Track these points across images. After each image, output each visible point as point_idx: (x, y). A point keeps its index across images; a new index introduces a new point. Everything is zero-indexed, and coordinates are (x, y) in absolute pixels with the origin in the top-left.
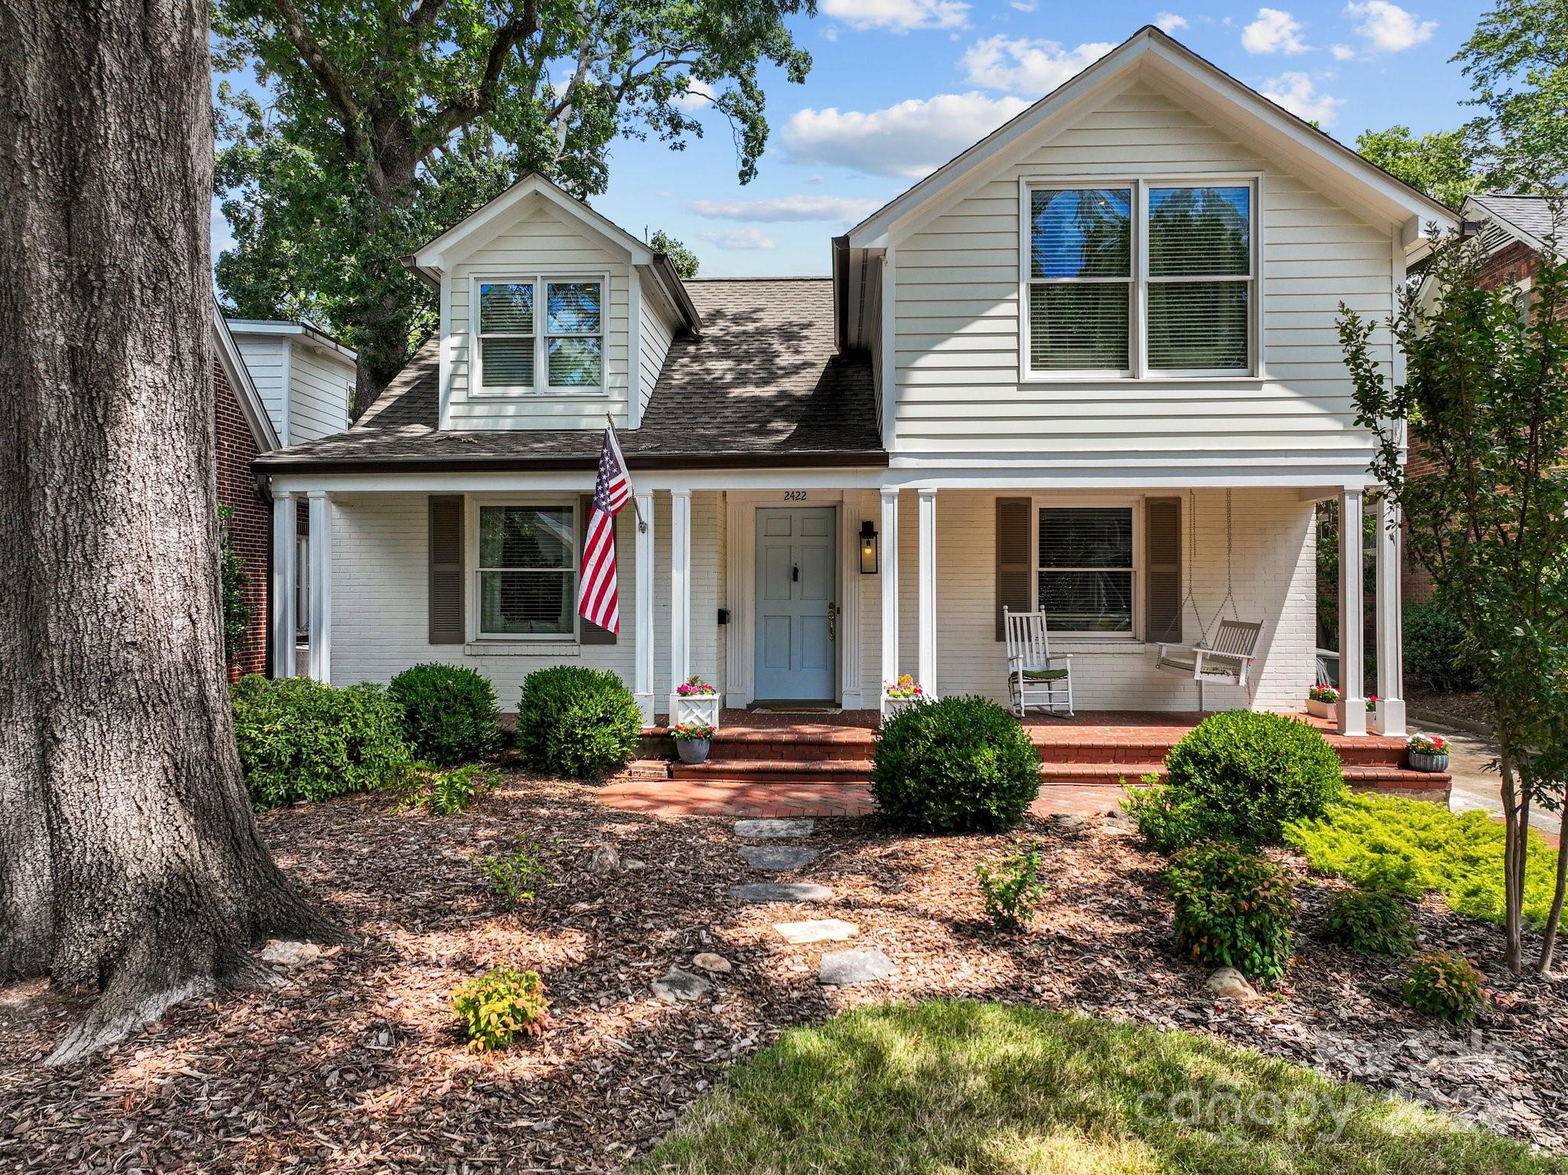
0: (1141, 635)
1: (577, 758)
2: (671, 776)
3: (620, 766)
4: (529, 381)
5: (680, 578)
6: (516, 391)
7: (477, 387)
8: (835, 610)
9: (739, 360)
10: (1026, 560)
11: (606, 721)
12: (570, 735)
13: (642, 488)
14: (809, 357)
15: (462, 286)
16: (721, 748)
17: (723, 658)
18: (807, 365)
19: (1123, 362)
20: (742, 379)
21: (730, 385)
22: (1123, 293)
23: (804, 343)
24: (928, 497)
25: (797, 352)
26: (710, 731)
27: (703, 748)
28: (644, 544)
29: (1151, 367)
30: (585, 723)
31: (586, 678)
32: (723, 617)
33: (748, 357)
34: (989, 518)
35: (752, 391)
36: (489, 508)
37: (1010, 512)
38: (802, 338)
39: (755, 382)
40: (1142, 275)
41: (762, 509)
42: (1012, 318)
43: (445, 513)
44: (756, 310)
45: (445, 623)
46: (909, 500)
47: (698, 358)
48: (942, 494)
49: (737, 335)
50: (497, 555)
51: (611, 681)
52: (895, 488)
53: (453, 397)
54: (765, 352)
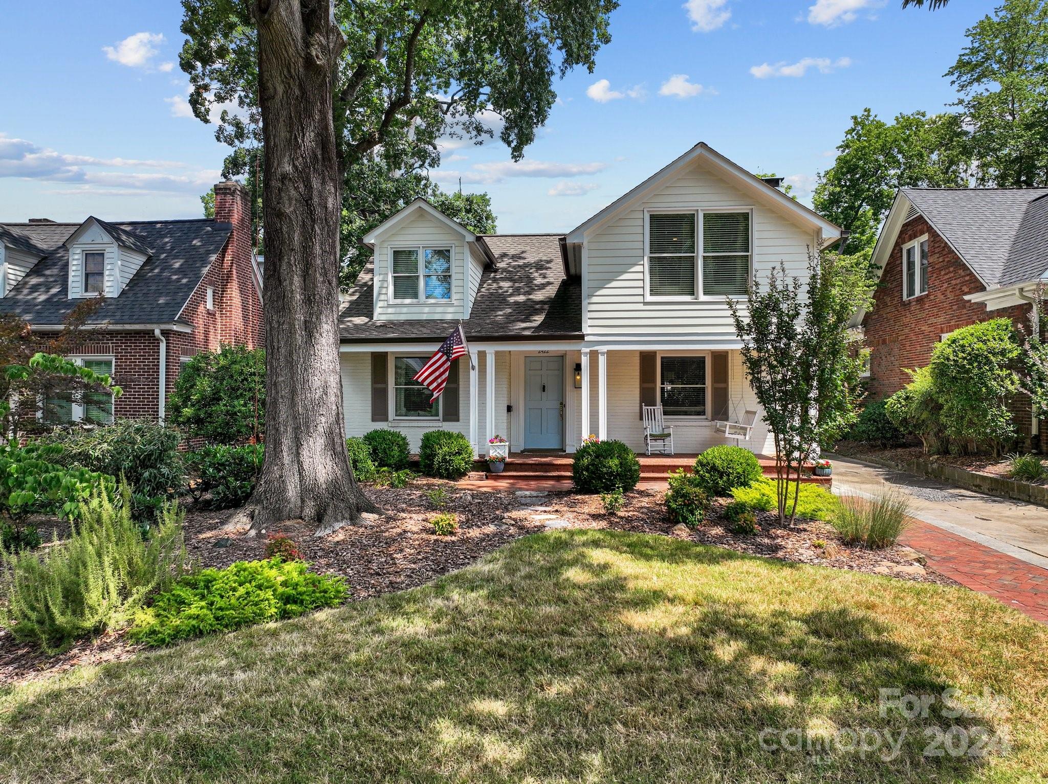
0: (710, 418)
1: (447, 470)
2: (487, 478)
3: (464, 474)
4: (415, 296)
5: (490, 390)
6: (408, 301)
7: (392, 301)
8: (563, 405)
9: (514, 281)
10: (654, 381)
11: (459, 453)
12: (444, 460)
13: (474, 349)
14: (552, 280)
15: (384, 252)
16: (509, 466)
17: (509, 428)
18: (549, 283)
19: (692, 293)
20: (517, 291)
21: (511, 295)
22: (692, 261)
23: (548, 272)
24: (603, 354)
25: (545, 277)
26: (503, 459)
27: (502, 466)
28: (474, 375)
29: (705, 294)
30: (450, 454)
31: (450, 436)
32: (509, 409)
33: (520, 280)
34: (637, 360)
35: (521, 298)
36: (399, 358)
37: (647, 358)
38: (547, 268)
39: (524, 294)
40: (700, 252)
41: (528, 357)
42: (641, 272)
43: (379, 361)
44: (523, 252)
45: (379, 413)
46: (594, 355)
47: (495, 280)
48: (609, 352)
49: (514, 267)
50: (403, 380)
51: (460, 436)
52: (588, 350)
53: (380, 304)
54: (528, 277)
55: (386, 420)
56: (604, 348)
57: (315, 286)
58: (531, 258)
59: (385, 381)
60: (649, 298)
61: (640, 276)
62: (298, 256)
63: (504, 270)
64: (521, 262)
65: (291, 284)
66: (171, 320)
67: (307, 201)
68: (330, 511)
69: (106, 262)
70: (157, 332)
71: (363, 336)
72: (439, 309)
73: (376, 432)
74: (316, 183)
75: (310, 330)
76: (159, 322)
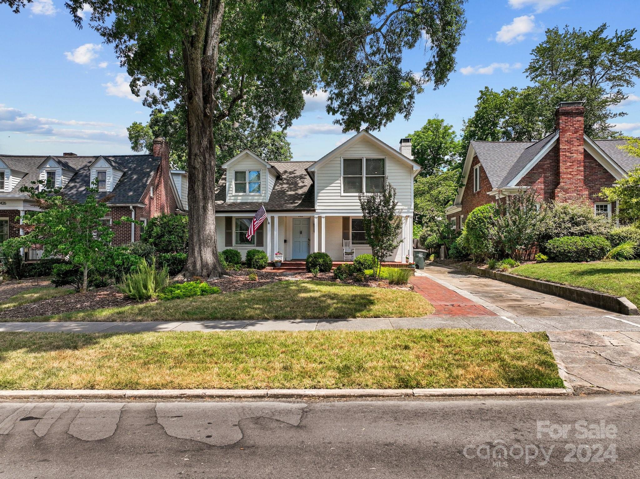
1: (257, 265)
2: (274, 269)
3: (264, 267)
4: (245, 192)
5: (276, 233)
6: (241, 194)
7: (234, 193)
8: (309, 240)
9: (290, 185)
10: (349, 230)
11: (262, 259)
12: (256, 261)
13: (268, 216)
14: (306, 184)
15: (231, 172)
16: (283, 264)
17: (285, 250)
18: (305, 186)
19: (361, 192)
20: (291, 189)
21: (288, 191)
22: (361, 179)
23: (305, 180)
24: (323, 218)
25: (303, 182)
26: (281, 261)
27: (280, 264)
28: (269, 226)
29: (366, 192)
30: (258, 259)
31: (258, 251)
32: (285, 241)
33: (292, 184)
34: (341, 220)
35: (293, 193)
36: (237, 219)
37: (346, 220)
38: (304, 178)
39: (294, 191)
40: (364, 175)
41: (294, 219)
42: (340, 183)
43: (229, 220)
44: (295, 170)
45: (228, 242)
46: (320, 218)
47: (281, 184)
48: (326, 217)
49: (290, 178)
50: (239, 229)
51: (263, 252)
52: (317, 216)
53: (229, 195)
54: (296, 182)
55: (232, 246)
56: (324, 215)
57: (207, 193)
58: (298, 173)
59: (231, 229)
60: (343, 194)
61: (339, 185)
62: (201, 183)
63: (285, 179)
64: (293, 175)
65: (198, 192)
66: (137, 202)
67: (204, 163)
68: (212, 273)
69: (107, 175)
70: (131, 207)
71: (222, 210)
72: (256, 198)
73: (227, 250)
74: (207, 156)
75: (205, 209)
76: (132, 203)
